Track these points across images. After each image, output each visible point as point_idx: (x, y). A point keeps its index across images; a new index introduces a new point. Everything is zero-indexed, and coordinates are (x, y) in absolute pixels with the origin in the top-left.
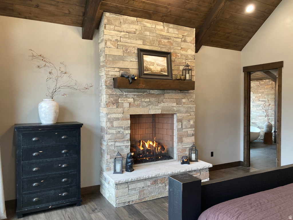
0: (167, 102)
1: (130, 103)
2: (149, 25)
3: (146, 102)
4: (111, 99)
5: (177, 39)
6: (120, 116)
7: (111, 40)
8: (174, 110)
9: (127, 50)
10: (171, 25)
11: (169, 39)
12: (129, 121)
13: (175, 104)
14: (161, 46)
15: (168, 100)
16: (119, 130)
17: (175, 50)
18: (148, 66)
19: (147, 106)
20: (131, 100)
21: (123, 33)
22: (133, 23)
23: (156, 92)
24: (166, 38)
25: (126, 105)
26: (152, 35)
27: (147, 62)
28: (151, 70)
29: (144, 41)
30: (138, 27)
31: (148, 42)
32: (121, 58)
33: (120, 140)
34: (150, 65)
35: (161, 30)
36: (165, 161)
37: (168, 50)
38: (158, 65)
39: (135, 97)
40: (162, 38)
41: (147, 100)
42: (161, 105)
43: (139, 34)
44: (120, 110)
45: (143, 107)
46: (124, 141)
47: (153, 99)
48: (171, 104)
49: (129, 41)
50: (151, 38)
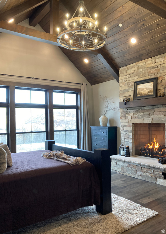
0: (156, 114)
1: (131, 116)
2: (142, 64)
3: (141, 115)
4: (122, 114)
5: (164, 64)
6: (127, 124)
7: (122, 82)
8: (162, 120)
9: (129, 85)
10: (158, 57)
11: (156, 67)
12: (131, 128)
13: (163, 116)
14: (150, 75)
15: (157, 113)
16: (127, 132)
17: (161, 74)
18: (140, 91)
19: (141, 118)
20: (132, 114)
21: (127, 76)
22: (133, 67)
23: (148, 108)
24: (153, 68)
25: (130, 118)
26: (144, 70)
27: (139, 89)
28: (141, 93)
29: (139, 76)
30: (135, 69)
31: (141, 76)
32: (127, 90)
33: (127, 138)
34: (141, 90)
35: (150, 64)
36: (156, 159)
37: (156, 76)
38: (146, 89)
39: (134, 112)
40: (151, 69)
41: (142, 114)
42: (151, 117)
43: (136, 72)
44: (127, 120)
45: (140, 118)
46: (129, 139)
47: (145, 113)
48: (159, 116)
49: (130, 79)
50: (143, 72)
